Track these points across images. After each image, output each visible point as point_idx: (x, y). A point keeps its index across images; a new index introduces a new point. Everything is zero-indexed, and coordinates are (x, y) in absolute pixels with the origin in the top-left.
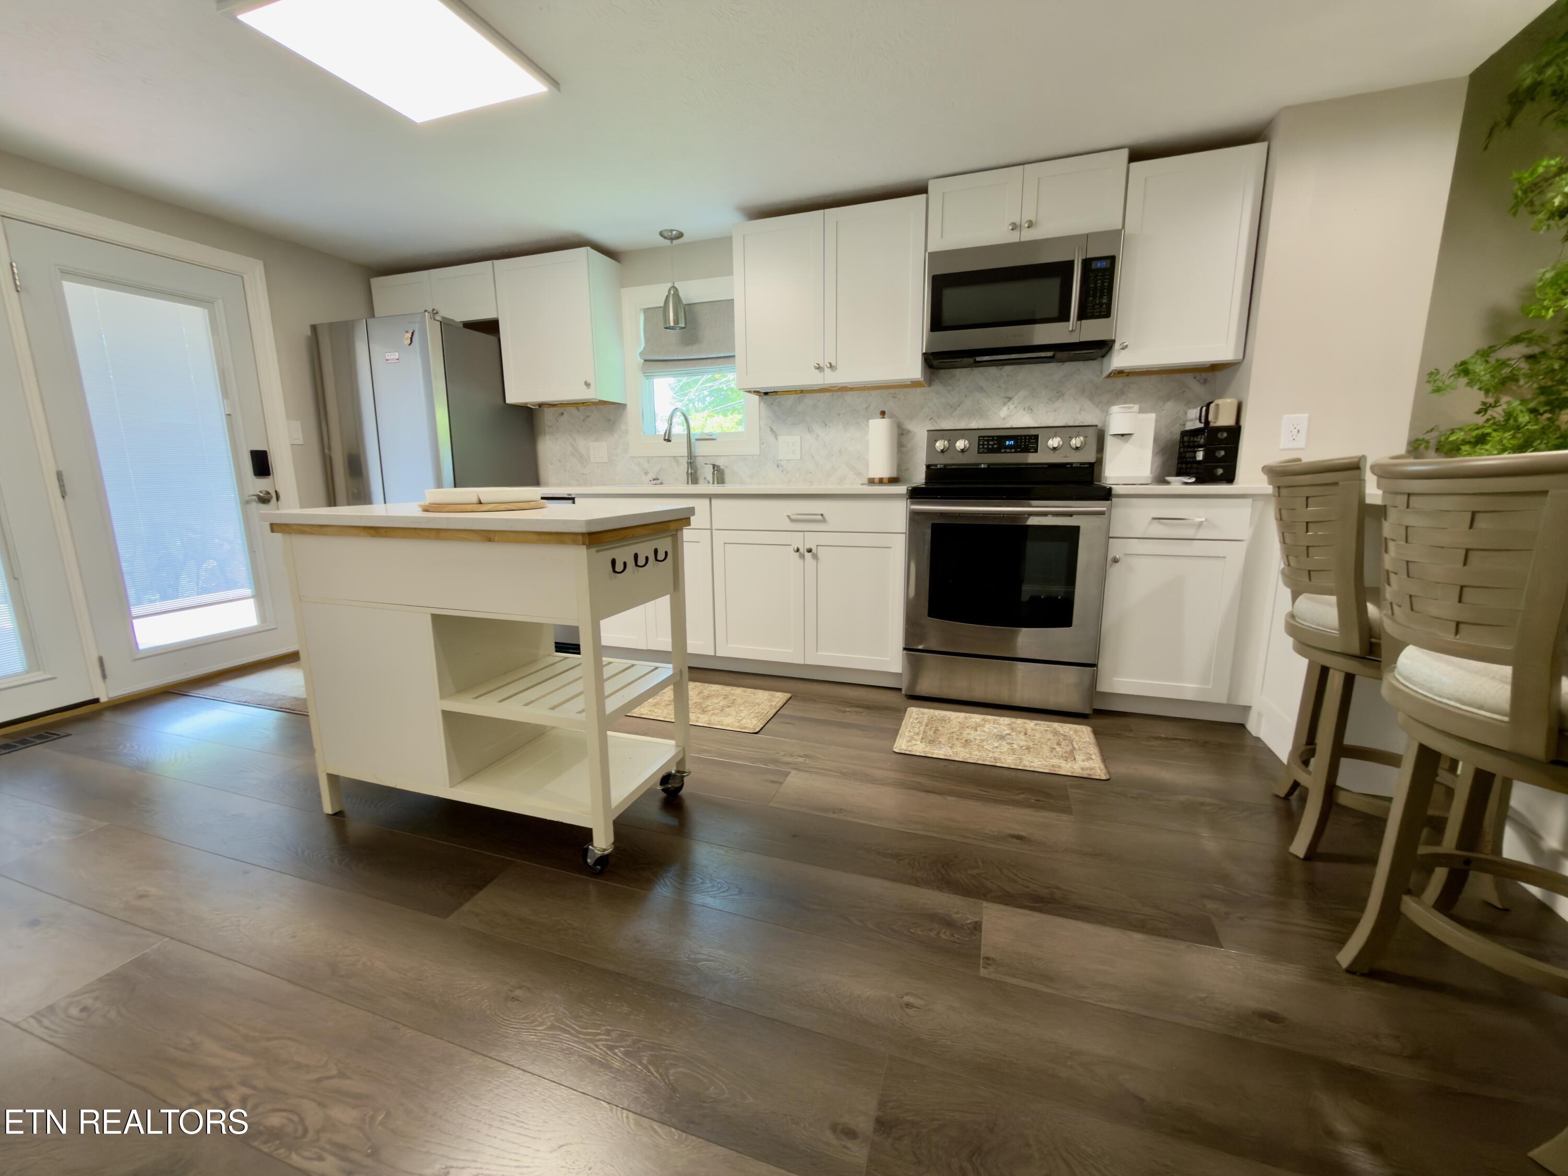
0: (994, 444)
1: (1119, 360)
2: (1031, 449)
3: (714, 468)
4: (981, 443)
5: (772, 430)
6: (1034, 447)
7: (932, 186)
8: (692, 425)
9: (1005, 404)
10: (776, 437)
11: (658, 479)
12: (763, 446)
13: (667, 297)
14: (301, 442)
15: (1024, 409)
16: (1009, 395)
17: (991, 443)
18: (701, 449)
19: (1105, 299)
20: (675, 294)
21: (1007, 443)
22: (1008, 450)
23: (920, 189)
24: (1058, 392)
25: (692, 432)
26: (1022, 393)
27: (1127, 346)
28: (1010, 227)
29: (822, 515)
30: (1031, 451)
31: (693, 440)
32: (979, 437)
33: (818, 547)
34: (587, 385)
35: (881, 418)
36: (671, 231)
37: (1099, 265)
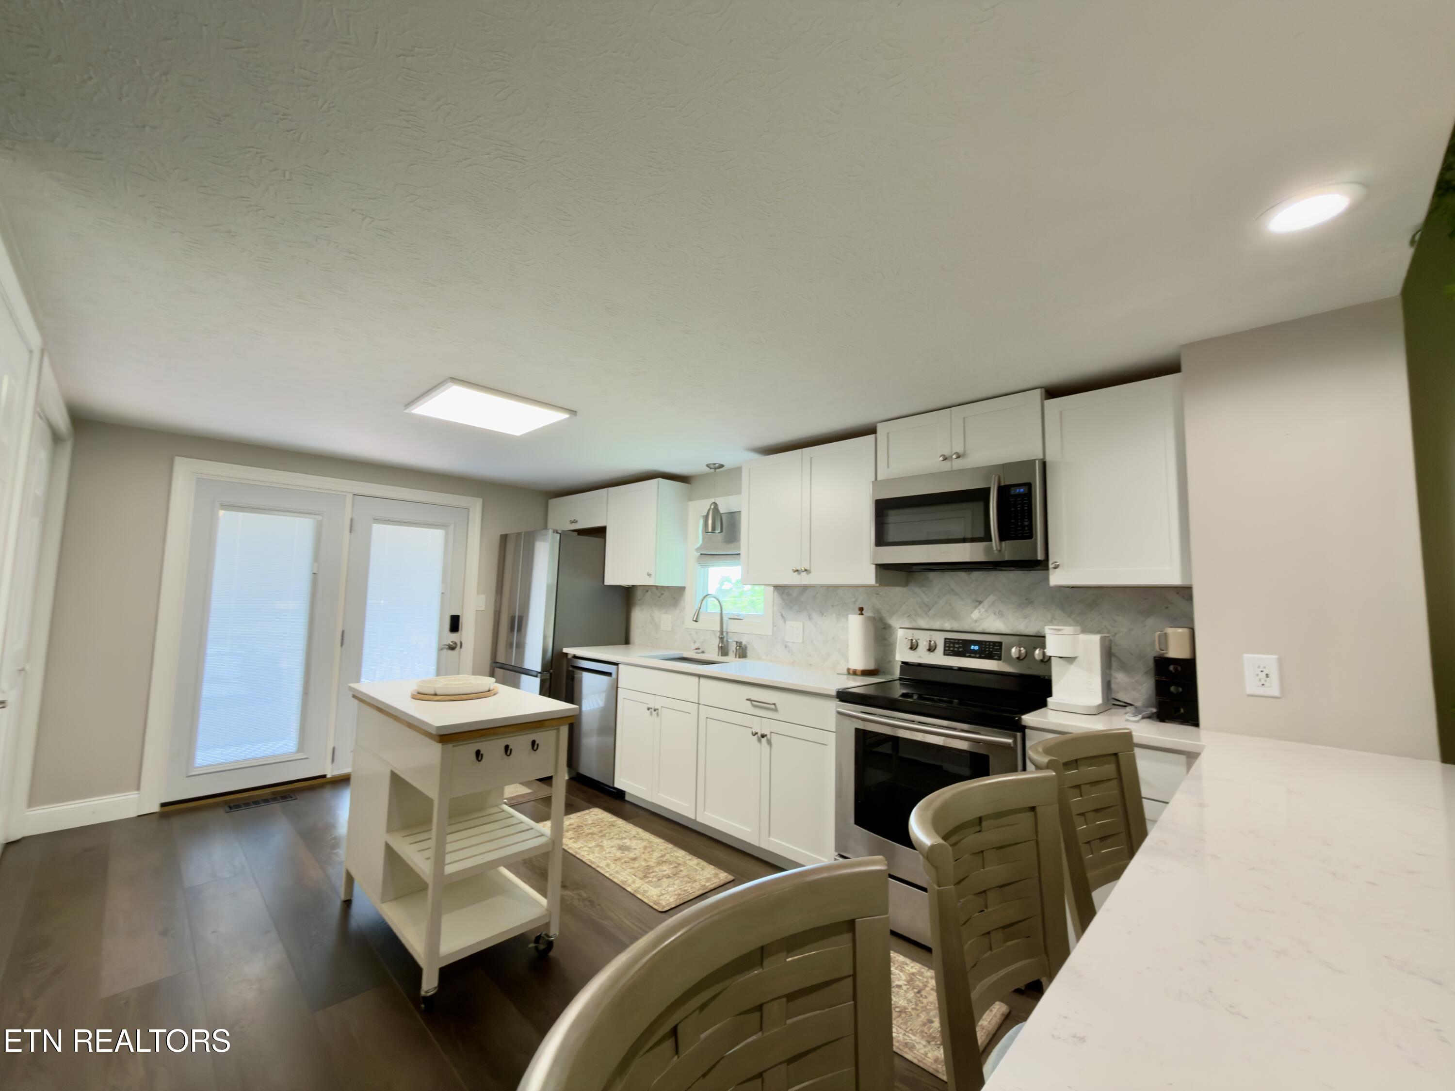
0: (960, 647)
1: (1056, 578)
2: (995, 656)
3: (737, 644)
4: (947, 645)
5: (782, 615)
6: (998, 654)
7: (880, 428)
8: (724, 608)
9: (976, 607)
10: (785, 622)
11: (699, 649)
12: (775, 629)
13: (709, 510)
14: (483, 609)
15: (995, 614)
16: (980, 599)
17: (957, 646)
18: (732, 627)
19: (1027, 521)
20: (715, 507)
21: (972, 647)
22: (972, 655)
23: (870, 430)
24: (1027, 599)
25: (724, 612)
26: (992, 598)
27: (1058, 565)
28: (941, 459)
29: (774, 704)
30: (995, 658)
31: (725, 619)
32: (946, 639)
33: (772, 734)
34: (649, 575)
35: (860, 614)
36: (715, 464)
37: (1018, 491)
